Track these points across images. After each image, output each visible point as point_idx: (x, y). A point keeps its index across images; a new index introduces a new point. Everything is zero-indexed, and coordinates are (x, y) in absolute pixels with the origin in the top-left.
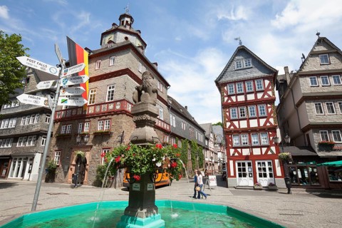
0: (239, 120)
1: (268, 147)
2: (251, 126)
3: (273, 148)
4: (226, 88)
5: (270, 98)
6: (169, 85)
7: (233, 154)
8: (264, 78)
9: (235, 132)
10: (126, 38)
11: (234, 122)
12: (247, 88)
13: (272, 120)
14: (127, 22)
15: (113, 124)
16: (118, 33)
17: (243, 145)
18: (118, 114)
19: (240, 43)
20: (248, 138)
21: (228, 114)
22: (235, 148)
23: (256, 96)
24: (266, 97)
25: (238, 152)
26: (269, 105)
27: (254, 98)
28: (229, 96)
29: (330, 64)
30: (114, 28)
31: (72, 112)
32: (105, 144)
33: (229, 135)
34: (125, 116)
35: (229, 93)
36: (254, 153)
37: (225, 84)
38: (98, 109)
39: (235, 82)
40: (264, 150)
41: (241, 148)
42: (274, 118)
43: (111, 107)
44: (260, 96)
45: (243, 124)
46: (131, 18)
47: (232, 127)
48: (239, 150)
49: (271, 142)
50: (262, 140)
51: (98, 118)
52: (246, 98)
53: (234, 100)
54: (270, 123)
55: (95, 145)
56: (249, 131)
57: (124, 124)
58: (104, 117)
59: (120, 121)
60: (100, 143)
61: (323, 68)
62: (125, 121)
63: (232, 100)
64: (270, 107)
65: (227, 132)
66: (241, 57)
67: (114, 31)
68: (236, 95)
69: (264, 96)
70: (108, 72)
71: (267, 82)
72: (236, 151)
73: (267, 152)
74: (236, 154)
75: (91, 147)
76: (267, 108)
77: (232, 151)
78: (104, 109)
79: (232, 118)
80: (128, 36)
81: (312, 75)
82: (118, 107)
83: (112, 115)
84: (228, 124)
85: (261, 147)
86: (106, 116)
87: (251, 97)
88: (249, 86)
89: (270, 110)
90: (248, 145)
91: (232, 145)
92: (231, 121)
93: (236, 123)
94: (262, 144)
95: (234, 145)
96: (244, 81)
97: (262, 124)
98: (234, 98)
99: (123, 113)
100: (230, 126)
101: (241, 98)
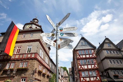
0: (84, 65)
1: (96, 77)
2: (89, 68)
3: (98, 78)
4: (78, 52)
5: (95, 57)
6: (50, 49)
7: (83, 80)
8: (92, 49)
9: (83, 70)
10: (36, 27)
11: (82, 66)
12: (86, 53)
13: (96, 65)
14: (36, 22)
15: (30, 64)
16: (33, 25)
17: (86, 76)
18: (33, 60)
19: (82, 36)
20: (88, 73)
21: (79, 62)
22: (83, 77)
23: (89, 56)
24: (93, 56)
25: (85, 80)
26: (94, 60)
27: (89, 57)
28: (79, 55)
29: (111, 47)
30: (31, 23)
31: (4, 57)
32: (23, 75)
33: (80, 71)
34: (36, 61)
35: (79, 54)
36: (91, 80)
37: (77, 50)
38: (21, 56)
39: (81, 50)
40: (95, 78)
41: (86, 77)
42: (97, 65)
43: (29, 56)
44: (91, 56)
45: (86, 67)
46: (38, 20)
47: (81, 68)
48: (85, 78)
49: (97, 75)
50: (94, 74)
51: (21, 61)
52: (86, 56)
53: (82, 57)
54: (96, 67)
55: (16, 76)
56: (88, 70)
57: (35, 65)
58: (24, 61)
59: (33, 63)
60: (20, 75)
61: (109, 48)
62: (36, 63)
63: (80, 57)
64: (95, 60)
65: (79, 70)
66: (83, 41)
67: (31, 24)
68: (82, 55)
69: (92, 56)
70: (29, 39)
71: (93, 51)
72: (84, 79)
73: (96, 79)
74: (84, 80)
75: (14, 77)
76: (94, 61)
77: (82, 79)
78: (25, 56)
79: (81, 64)
80: (37, 27)
81: (107, 50)
82: (33, 56)
83: (29, 60)
84: (80, 67)
85: (93, 77)
86: (26, 60)
87: (88, 56)
88: (87, 52)
89: (95, 61)
90: (88, 76)
91: (82, 76)
92: (81, 65)
93: (83, 66)
94: (94, 76)
95: (83, 76)
96: (85, 50)
97: (93, 67)
98: (81, 56)
99: (35, 59)
100: (80, 68)
101: (84, 56)
